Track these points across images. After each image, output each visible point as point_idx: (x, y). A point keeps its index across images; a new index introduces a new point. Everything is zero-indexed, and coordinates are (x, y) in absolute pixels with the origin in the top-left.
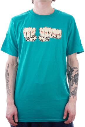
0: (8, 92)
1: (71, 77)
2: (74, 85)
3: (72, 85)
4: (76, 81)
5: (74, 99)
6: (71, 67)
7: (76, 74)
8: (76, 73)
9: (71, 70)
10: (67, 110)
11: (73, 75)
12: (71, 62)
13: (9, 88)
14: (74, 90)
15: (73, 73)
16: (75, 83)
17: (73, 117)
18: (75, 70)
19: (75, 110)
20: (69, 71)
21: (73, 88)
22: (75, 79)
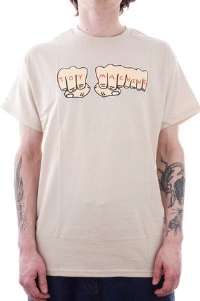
1: (169, 187)
2: (176, 205)
3: (171, 205)
4: (179, 195)
5: (177, 237)
6: (166, 163)
7: (179, 180)
8: (180, 177)
9: (167, 169)
10: (160, 264)
11: (173, 181)
12: (166, 151)
13: (23, 214)
14: (176, 217)
15: (172, 177)
16: (177, 201)
17: (176, 279)
18: (177, 170)
19: (179, 263)
20: (162, 173)
21: (172, 211)
22: (178, 191)
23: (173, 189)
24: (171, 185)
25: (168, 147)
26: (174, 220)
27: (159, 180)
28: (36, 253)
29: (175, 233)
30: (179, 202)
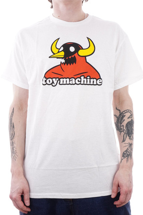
0: (14, 155)
2: (128, 140)
3: (124, 140)
4: (130, 133)
5: (129, 163)
6: (119, 110)
7: (129, 122)
8: (130, 120)
9: (120, 115)
10: (117, 183)
11: (125, 123)
12: (119, 102)
13: (15, 149)
14: (127, 149)
15: (124, 120)
17: (129, 193)
18: (128, 115)
20: (117, 117)
21: (125, 145)
22: (128, 130)
23: (125, 128)
24: (123, 126)
26: (126, 151)
27: (115, 123)
29: (127, 160)
30: (129, 138)
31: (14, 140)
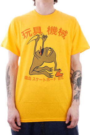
0: (9, 95)
1: (74, 81)
2: (77, 89)
3: (75, 89)
4: (79, 84)
5: (77, 103)
6: (74, 70)
7: (79, 78)
8: (79, 76)
9: (74, 73)
10: (69, 115)
11: (76, 78)
12: (74, 65)
13: (10, 91)
14: (77, 94)
15: (76, 76)
16: (78, 87)
18: (78, 73)
19: (78, 114)
20: (72, 75)
21: (75, 91)
22: (78, 83)
23: (76, 81)
24: (75, 80)
25: (75, 64)
26: (76, 95)
27: (70, 78)
28: (15, 108)
29: (76, 101)
30: (79, 88)
31: (9, 86)
